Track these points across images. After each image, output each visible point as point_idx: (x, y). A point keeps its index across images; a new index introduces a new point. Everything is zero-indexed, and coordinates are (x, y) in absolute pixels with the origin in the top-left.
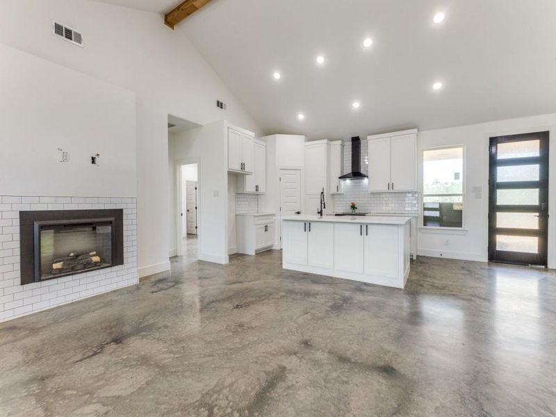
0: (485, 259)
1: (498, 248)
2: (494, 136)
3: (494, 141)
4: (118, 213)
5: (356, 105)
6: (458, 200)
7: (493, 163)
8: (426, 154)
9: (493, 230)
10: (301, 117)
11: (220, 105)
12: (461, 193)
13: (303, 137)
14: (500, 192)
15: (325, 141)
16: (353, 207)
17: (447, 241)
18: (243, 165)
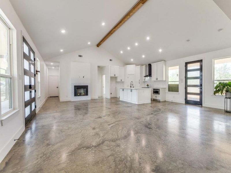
0: (184, 102)
1: (188, 99)
2: (187, 62)
3: (187, 64)
4: (87, 86)
5: (143, 56)
6: (178, 83)
7: (186, 71)
8: (169, 68)
9: (186, 93)
10: (132, 60)
11: (111, 60)
12: (178, 81)
13: (135, 65)
14: (188, 80)
15: (140, 66)
16: (148, 85)
17: (174, 96)
18: (115, 75)
